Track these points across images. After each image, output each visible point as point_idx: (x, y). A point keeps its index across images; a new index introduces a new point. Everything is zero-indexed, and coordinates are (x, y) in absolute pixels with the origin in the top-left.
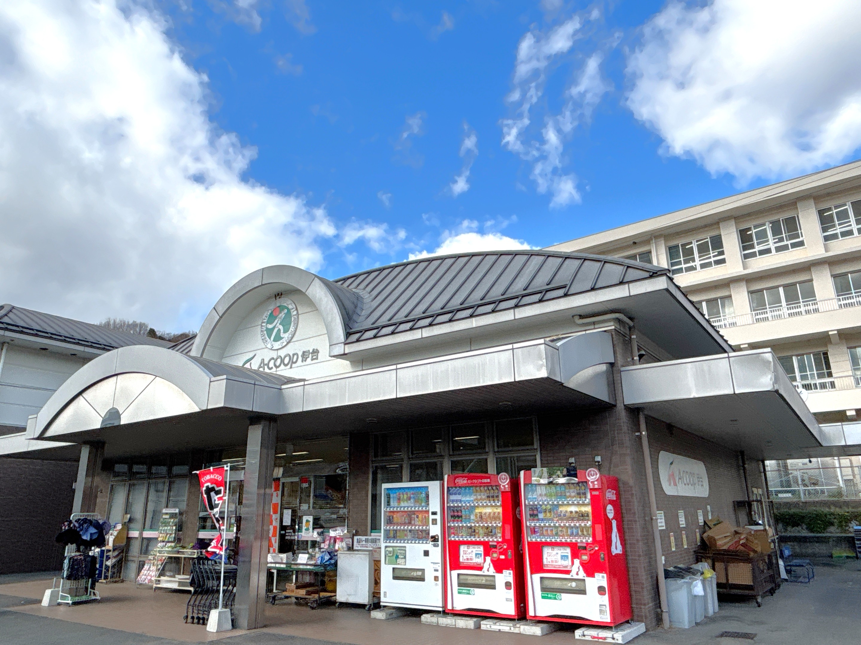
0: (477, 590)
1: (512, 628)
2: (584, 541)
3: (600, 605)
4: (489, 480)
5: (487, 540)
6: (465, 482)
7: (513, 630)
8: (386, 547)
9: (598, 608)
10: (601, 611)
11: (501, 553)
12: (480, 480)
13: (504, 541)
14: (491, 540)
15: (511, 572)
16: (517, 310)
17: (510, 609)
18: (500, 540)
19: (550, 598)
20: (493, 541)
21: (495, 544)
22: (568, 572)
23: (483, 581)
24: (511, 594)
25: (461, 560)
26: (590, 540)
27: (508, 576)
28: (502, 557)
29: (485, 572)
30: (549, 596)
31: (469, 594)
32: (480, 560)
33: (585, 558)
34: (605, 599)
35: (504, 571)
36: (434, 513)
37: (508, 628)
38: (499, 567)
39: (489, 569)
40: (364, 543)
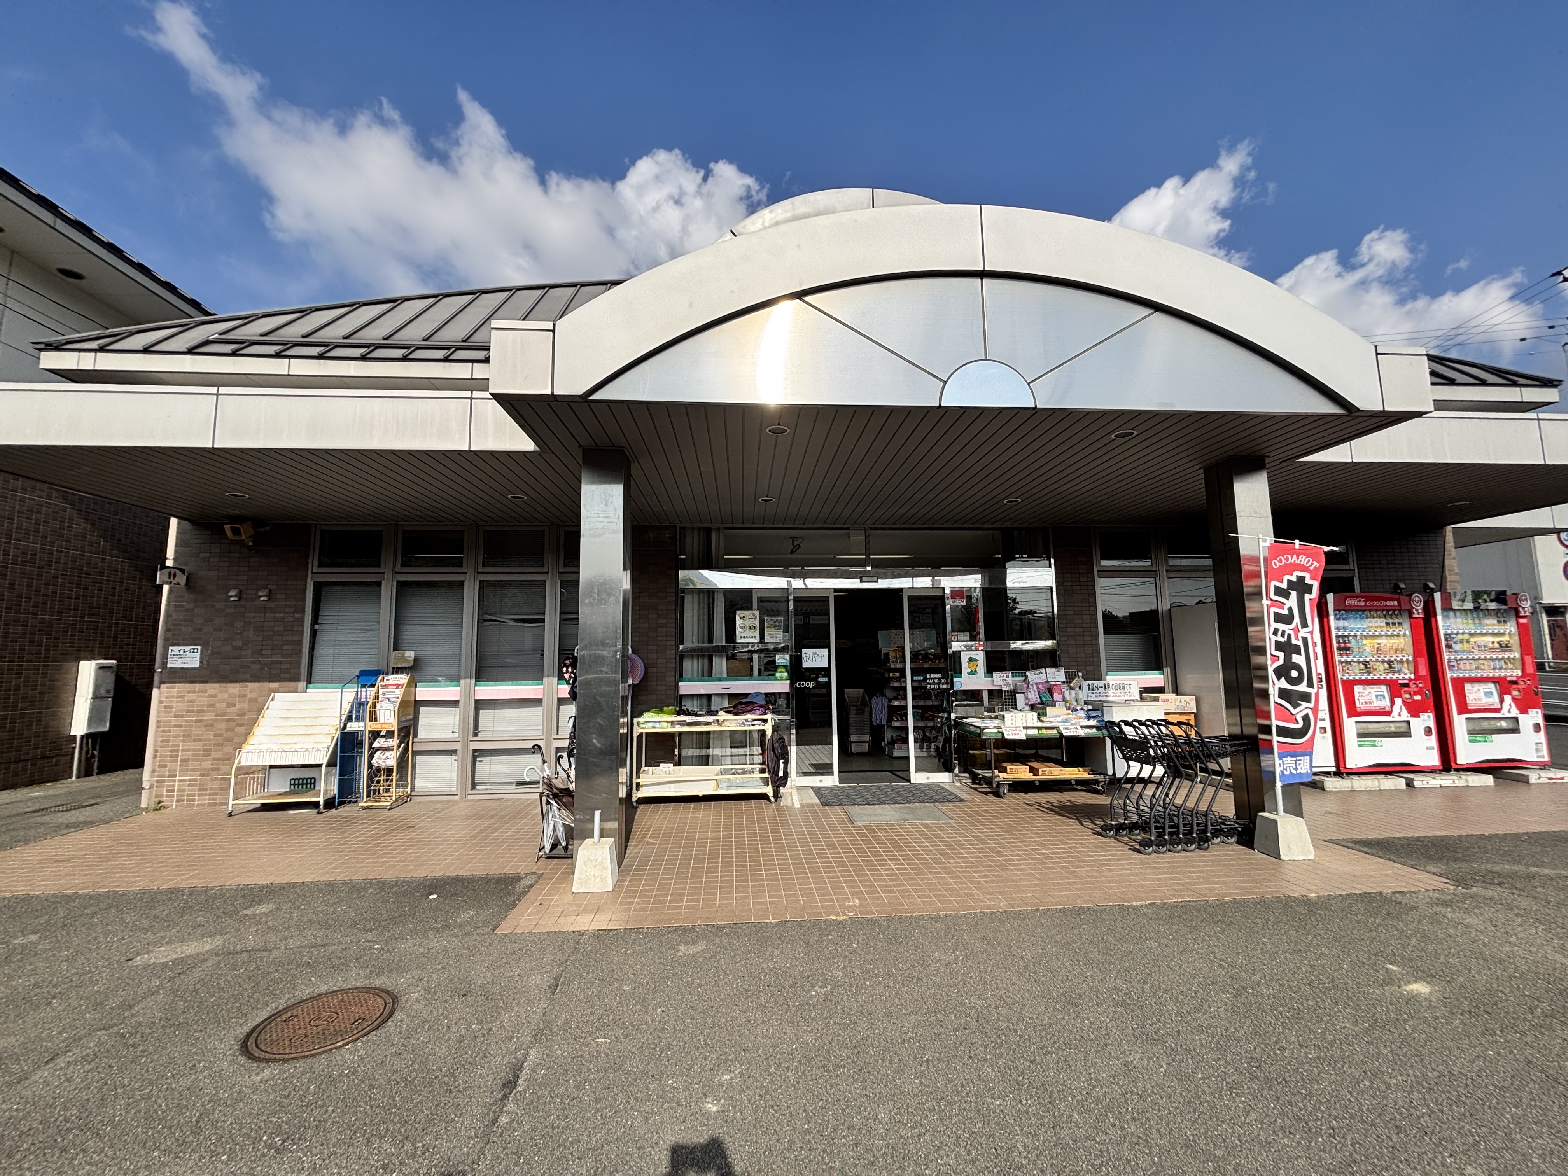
0: (1385, 740)
1: (1456, 781)
2: (1515, 674)
3: (1537, 744)
4: (1396, 603)
5: (1394, 677)
6: (1362, 603)
7: (1458, 783)
9: (1535, 747)
10: (1537, 750)
11: (1416, 693)
12: (1383, 603)
13: (1418, 677)
14: (1400, 677)
15: (1431, 715)
17: (1433, 759)
18: (1413, 677)
19: (1480, 741)
20: (1404, 679)
21: (1406, 682)
22: (1498, 710)
23: (1392, 728)
24: (1433, 741)
25: (1357, 704)
26: (1520, 673)
27: (1428, 719)
28: (1418, 698)
29: (1395, 716)
30: (1478, 739)
31: (1375, 746)
32: (1386, 703)
33: (1515, 693)
34: (1542, 737)
35: (1421, 714)
37: (1451, 781)
38: (1415, 710)
39: (1400, 712)
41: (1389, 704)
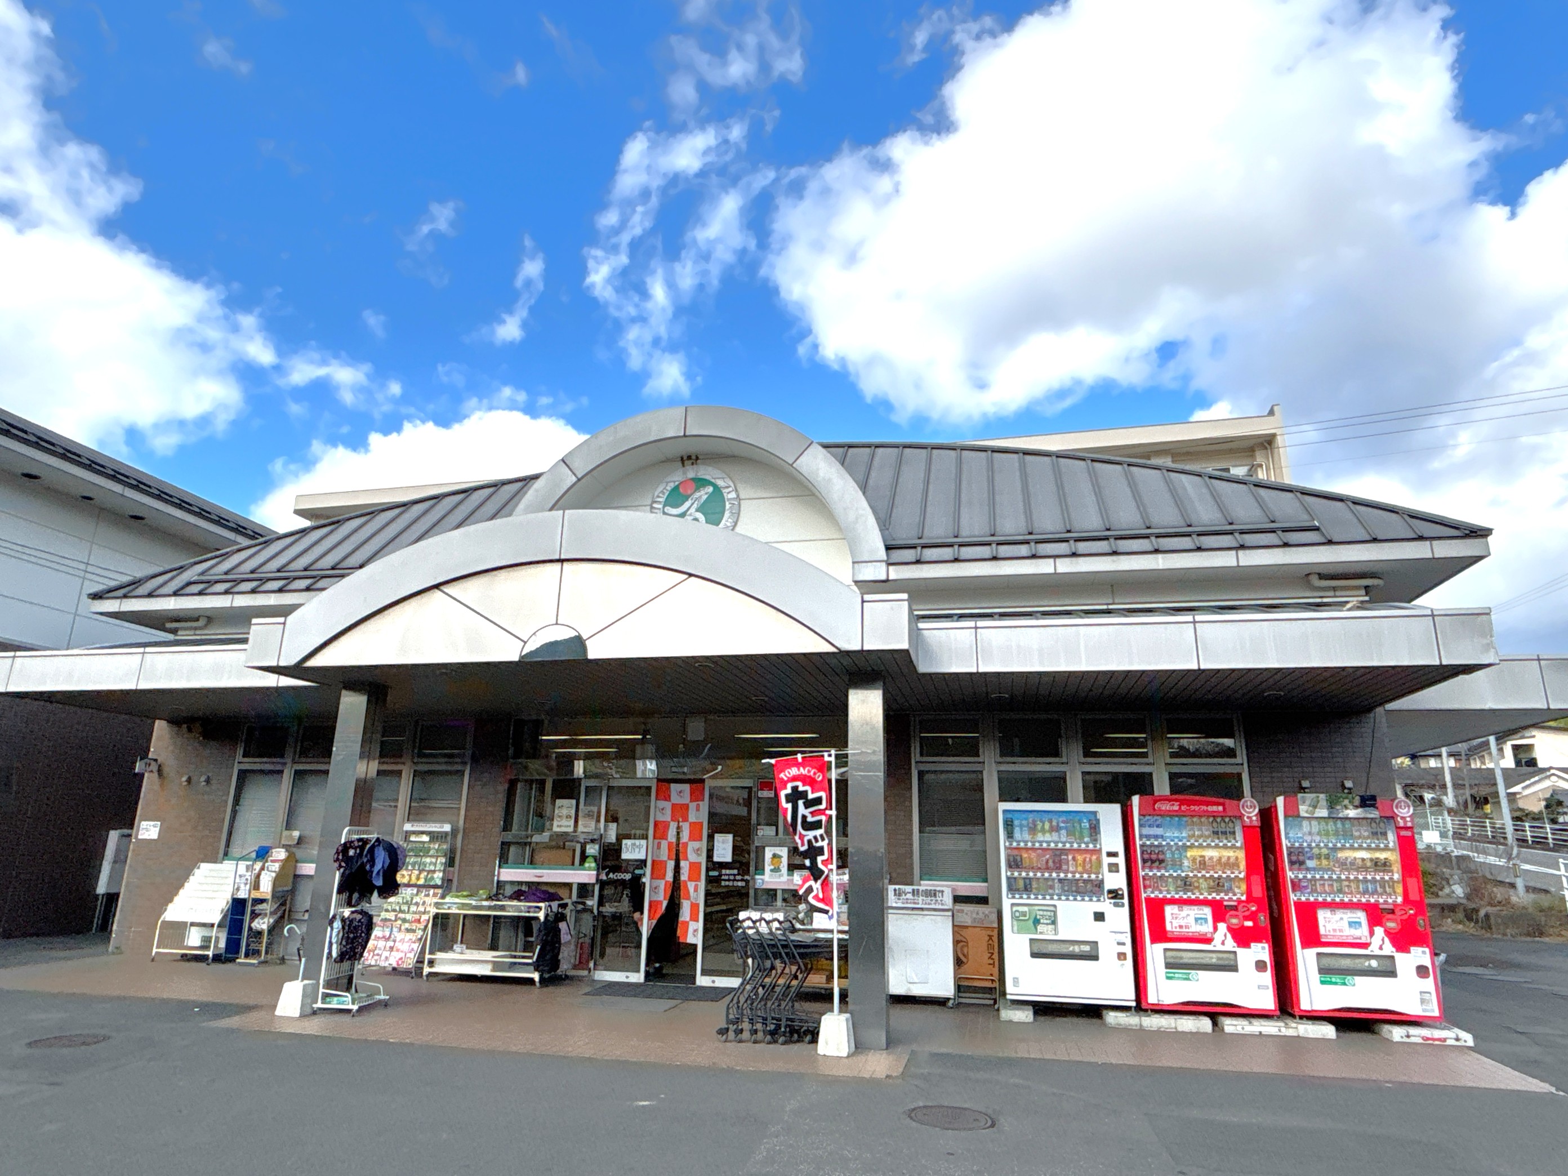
0: (1202, 974)
1: (1283, 1030)
2: (1390, 901)
3: (1421, 993)
4: (1221, 808)
5: (1218, 898)
6: (1176, 808)
7: (1285, 1032)
8: (1013, 905)
9: (1419, 996)
10: (1423, 1001)
11: (1246, 918)
12: (1204, 808)
13: (1250, 898)
14: (1226, 898)
15: (1266, 946)
16: (1241, 553)
17: (1268, 1001)
18: (1244, 898)
19: (1336, 983)
20: (1230, 900)
21: (1235, 903)
22: (1365, 946)
23: (1214, 959)
24: (1267, 978)
25: (1168, 927)
26: (1400, 900)
27: (1261, 951)
28: (1249, 924)
29: (1216, 945)
30: (1334, 980)
31: (1188, 979)
32: (1207, 928)
33: (1391, 925)
34: (1429, 984)
35: (1252, 944)
36: (1110, 854)
37: (1276, 1029)
38: (1243, 938)
39: (1223, 939)
40: (910, 896)
41: (1211, 929)
